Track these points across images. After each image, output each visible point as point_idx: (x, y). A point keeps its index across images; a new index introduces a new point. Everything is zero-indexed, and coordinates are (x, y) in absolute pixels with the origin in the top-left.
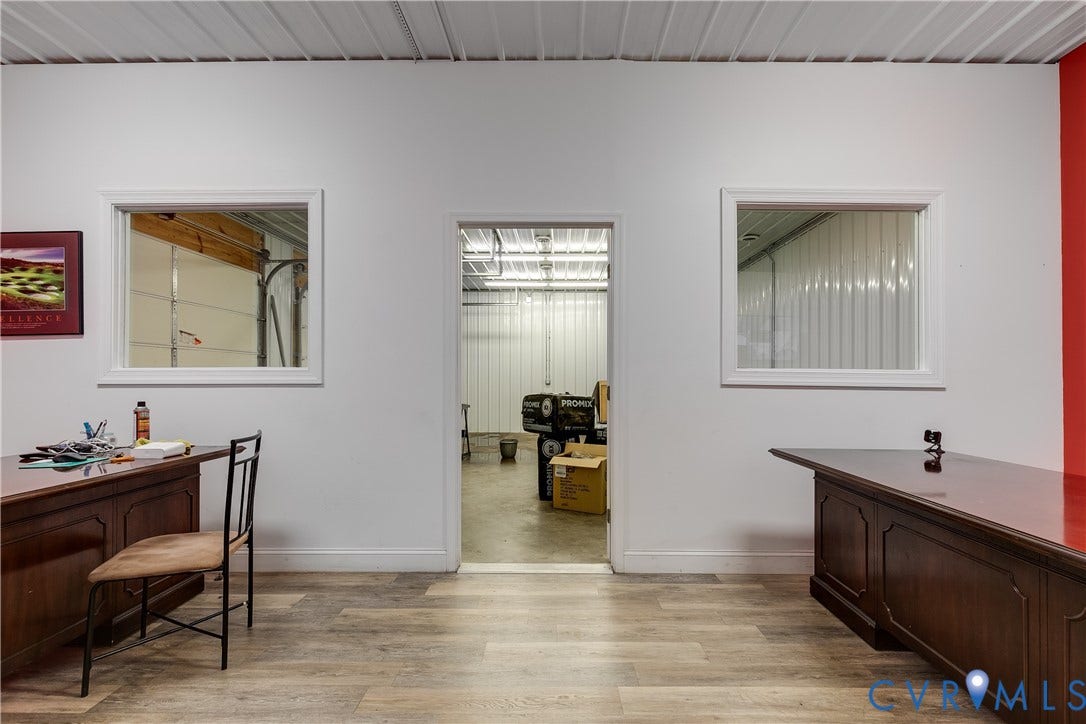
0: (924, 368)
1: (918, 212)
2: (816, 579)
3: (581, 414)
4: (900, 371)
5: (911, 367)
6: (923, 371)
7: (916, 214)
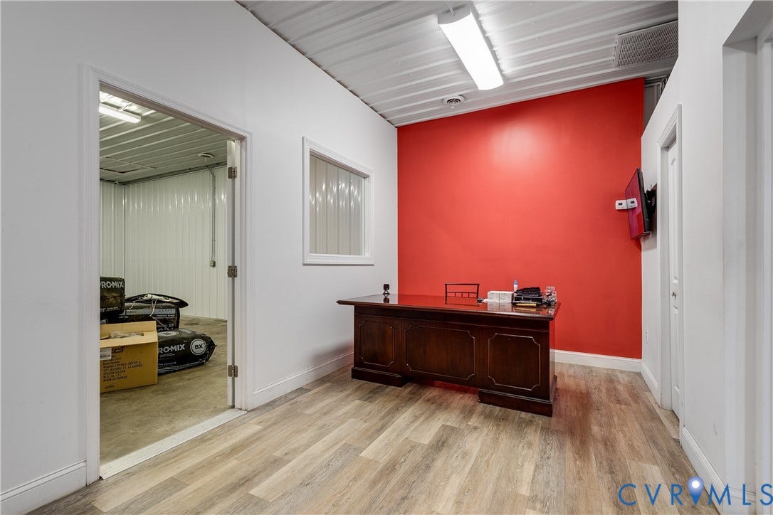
0: (367, 255)
1: (365, 178)
2: (356, 368)
3: (114, 294)
4: (351, 256)
5: (359, 253)
6: (366, 257)
7: (363, 179)
